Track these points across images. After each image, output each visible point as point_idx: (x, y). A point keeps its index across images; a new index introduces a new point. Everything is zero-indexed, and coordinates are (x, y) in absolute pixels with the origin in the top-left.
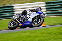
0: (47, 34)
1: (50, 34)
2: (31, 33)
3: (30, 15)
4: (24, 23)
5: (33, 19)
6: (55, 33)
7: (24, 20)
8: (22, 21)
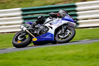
3: (51, 24)
4: (42, 36)
5: (57, 30)
7: (40, 32)
8: (37, 34)
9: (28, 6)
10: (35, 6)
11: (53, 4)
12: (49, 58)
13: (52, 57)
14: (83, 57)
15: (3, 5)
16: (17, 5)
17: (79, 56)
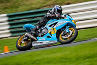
9: (14, 11)
10: (21, 11)
12: (37, 62)
13: (40, 60)
14: (70, 59)
16: (3, 11)
17: (66, 59)
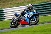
0: (32, 32)
1: (35, 32)
2: (19, 32)
6: (38, 31)
11: (46, 2)
15: (20, 4)
